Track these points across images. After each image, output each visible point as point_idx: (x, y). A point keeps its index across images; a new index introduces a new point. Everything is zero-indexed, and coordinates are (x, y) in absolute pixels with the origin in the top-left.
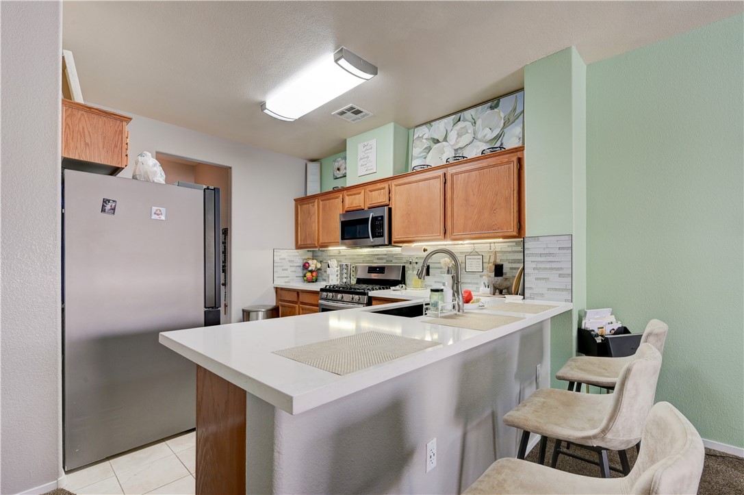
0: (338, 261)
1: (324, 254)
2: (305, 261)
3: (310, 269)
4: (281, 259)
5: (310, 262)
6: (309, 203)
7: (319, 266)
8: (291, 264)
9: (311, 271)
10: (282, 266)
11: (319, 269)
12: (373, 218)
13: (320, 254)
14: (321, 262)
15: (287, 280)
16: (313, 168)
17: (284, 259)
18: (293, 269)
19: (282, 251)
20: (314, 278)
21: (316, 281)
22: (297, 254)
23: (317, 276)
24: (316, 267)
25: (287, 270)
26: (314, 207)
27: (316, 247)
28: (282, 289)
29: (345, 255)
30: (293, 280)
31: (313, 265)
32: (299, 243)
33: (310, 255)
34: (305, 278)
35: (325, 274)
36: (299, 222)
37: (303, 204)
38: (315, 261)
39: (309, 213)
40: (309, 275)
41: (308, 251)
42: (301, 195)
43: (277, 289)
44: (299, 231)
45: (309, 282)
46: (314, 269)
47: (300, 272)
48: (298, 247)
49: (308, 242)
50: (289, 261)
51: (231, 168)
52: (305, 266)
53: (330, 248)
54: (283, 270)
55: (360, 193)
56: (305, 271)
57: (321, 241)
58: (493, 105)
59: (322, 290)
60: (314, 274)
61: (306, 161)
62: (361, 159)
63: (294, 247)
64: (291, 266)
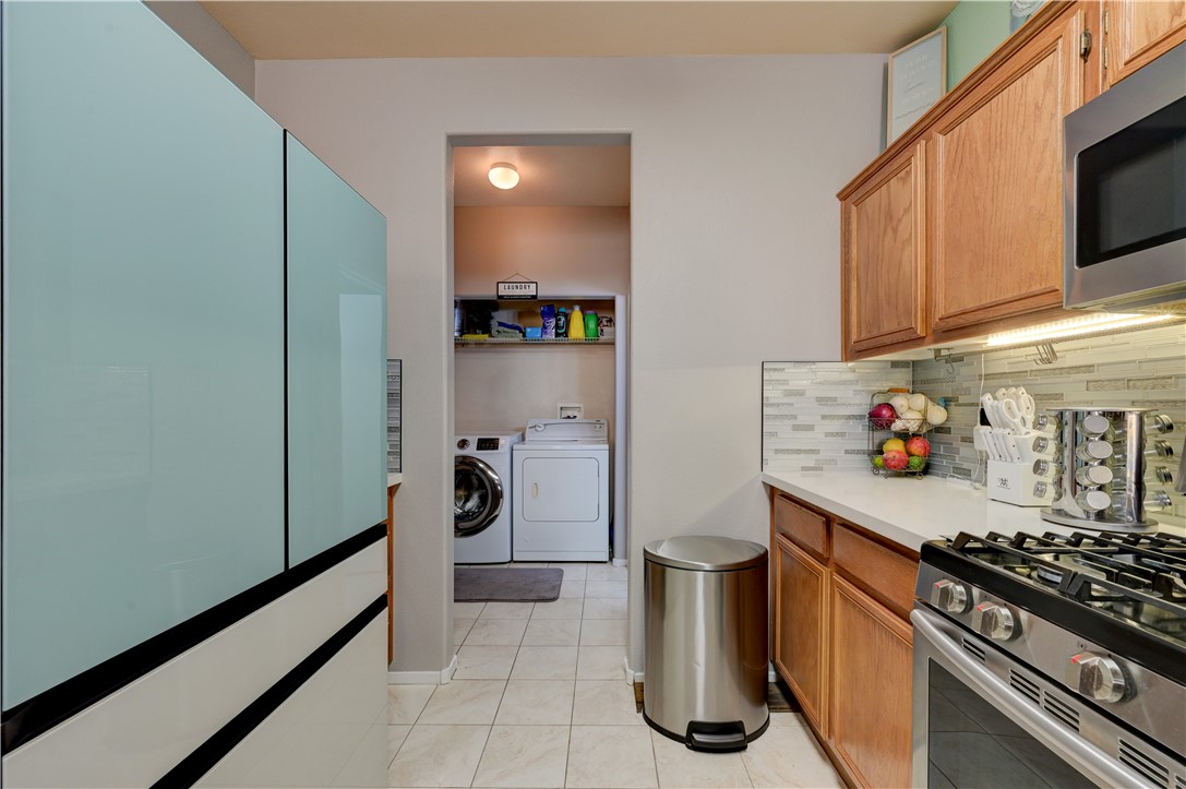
0: (1039, 398)
1: (963, 370)
2: (878, 400)
3: (898, 426)
4: (788, 394)
5: (899, 402)
6: (886, 180)
7: (938, 416)
8: (826, 411)
9: (904, 436)
10: (795, 417)
11: (939, 429)
13: (942, 371)
14: (947, 403)
15: (810, 461)
17: (801, 393)
18: (835, 426)
19: (791, 370)
20: (915, 461)
21: (926, 470)
22: (850, 376)
23: (928, 454)
24: (925, 421)
25: (810, 428)
26: (909, 190)
27: (917, 341)
28: (790, 498)
29: (1089, 368)
30: (833, 461)
31: (911, 411)
32: (854, 337)
33: (902, 378)
34: (879, 460)
35: (964, 450)
36: (854, 264)
37: (868, 194)
38: (920, 400)
39: (889, 215)
40: (894, 447)
41: (895, 364)
43: (773, 492)
44: (854, 294)
45: (899, 475)
46: (913, 427)
47: (861, 438)
48: (854, 350)
49: (887, 327)
50: (819, 400)
51: (626, 139)
52: (880, 418)
54: (796, 428)
56: (879, 435)
57: (940, 310)
59: (930, 553)
60: (917, 447)
63: (838, 353)
64: (824, 417)
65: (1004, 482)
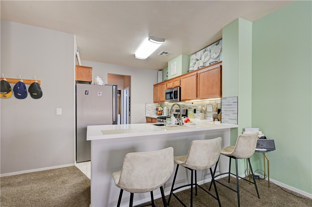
1: (163, 105)
2: (157, 107)
3: (158, 110)
4: (148, 107)
5: (159, 108)
7: (162, 109)
9: (159, 111)
10: (149, 109)
11: (162, 110)
12: (174, 91)
15: (150, 114)
16: (160, 73)
17: (149, 107)
18: (153, 110)
19: (148, 104)
21: (161, 115)
22: (154, 105)
23: (161, 113)
25: (150, 111)
28: (148, 117)
30: (153, 114)
31: (160, 109)
33: (159, 105)
34: (157, 114)
36: (155, 93)
37: (156, 87)
38: (160, 108)
39: (157, 90)
40: (158, 112)
42: (156, 83)
43: (146, 117)
44: (154, 97)
45: (159, 115)
47: (155, 111)
48: (155, 102)
49: (157, 101)
50: (151, 107)
51: (131, 76)
52: (157, 109)
53: (165, 103)
54: (149, 111)
55: (171, 82)
56: (157, 111)
57: (160, 100)
58: (217, 44)
59: (157, 118)
60: (160, 112)
61: (158, 71)
62: (172, 69)
63: (153, 102)
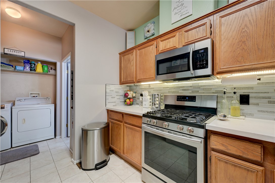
0: (149, 92)
1: (138, 87)
2: (125, 92)
3: (129, 97)
4: (110, 91)
5: (129, 92)
6: (129, 54)
7: (134, 95)
8: (117, 94)
9: (130, 99)
10: (112, 95)
11: (134, 97)
12: (193, 52)
13: (135, 87)
14: (135, 93)
15: (114, 104)
16: (130, 35)
17: (113, 91)
18: (118, 97)
19: (111, 86)
20: (131, 103)
22: (121, 88)
23: (133, 101)
24: (132, 96)
25: (114, 98)
26: (133, 56)
27: (134, 83)
28: (112, 111)
29: (153, 88)
30: (118, 104)
31: (131, 94)
32: (122, 81)
33: (128, 88)
34: (126, 103)
35: (138, 100)
36: (122, 67)
37: (125, 55)
38: (132, 92)
39: (129, 60)
40: (128, 100)
41: (127, 86)
42: (123, 50)
43: (108, 111)
44: (122, 73)
45: (128, 105)
46: (131, 97)
47: (122, 99)
48: (121, 83)
49: (129, 79)
50: (116, 92)
51: (73, 24)
52: (126, 95)
54: (112, 98)
55: (174, 36)
56: (125, 98)
57: (138, 78)
60: (131, 100)
61: (125, 31)
62: (175, 8)
63: (118, 83)
64: (117, 95)
65: (145, 105)
